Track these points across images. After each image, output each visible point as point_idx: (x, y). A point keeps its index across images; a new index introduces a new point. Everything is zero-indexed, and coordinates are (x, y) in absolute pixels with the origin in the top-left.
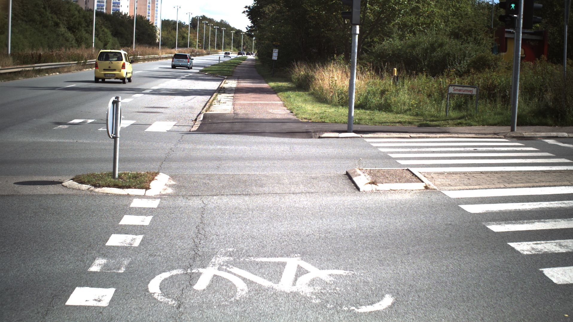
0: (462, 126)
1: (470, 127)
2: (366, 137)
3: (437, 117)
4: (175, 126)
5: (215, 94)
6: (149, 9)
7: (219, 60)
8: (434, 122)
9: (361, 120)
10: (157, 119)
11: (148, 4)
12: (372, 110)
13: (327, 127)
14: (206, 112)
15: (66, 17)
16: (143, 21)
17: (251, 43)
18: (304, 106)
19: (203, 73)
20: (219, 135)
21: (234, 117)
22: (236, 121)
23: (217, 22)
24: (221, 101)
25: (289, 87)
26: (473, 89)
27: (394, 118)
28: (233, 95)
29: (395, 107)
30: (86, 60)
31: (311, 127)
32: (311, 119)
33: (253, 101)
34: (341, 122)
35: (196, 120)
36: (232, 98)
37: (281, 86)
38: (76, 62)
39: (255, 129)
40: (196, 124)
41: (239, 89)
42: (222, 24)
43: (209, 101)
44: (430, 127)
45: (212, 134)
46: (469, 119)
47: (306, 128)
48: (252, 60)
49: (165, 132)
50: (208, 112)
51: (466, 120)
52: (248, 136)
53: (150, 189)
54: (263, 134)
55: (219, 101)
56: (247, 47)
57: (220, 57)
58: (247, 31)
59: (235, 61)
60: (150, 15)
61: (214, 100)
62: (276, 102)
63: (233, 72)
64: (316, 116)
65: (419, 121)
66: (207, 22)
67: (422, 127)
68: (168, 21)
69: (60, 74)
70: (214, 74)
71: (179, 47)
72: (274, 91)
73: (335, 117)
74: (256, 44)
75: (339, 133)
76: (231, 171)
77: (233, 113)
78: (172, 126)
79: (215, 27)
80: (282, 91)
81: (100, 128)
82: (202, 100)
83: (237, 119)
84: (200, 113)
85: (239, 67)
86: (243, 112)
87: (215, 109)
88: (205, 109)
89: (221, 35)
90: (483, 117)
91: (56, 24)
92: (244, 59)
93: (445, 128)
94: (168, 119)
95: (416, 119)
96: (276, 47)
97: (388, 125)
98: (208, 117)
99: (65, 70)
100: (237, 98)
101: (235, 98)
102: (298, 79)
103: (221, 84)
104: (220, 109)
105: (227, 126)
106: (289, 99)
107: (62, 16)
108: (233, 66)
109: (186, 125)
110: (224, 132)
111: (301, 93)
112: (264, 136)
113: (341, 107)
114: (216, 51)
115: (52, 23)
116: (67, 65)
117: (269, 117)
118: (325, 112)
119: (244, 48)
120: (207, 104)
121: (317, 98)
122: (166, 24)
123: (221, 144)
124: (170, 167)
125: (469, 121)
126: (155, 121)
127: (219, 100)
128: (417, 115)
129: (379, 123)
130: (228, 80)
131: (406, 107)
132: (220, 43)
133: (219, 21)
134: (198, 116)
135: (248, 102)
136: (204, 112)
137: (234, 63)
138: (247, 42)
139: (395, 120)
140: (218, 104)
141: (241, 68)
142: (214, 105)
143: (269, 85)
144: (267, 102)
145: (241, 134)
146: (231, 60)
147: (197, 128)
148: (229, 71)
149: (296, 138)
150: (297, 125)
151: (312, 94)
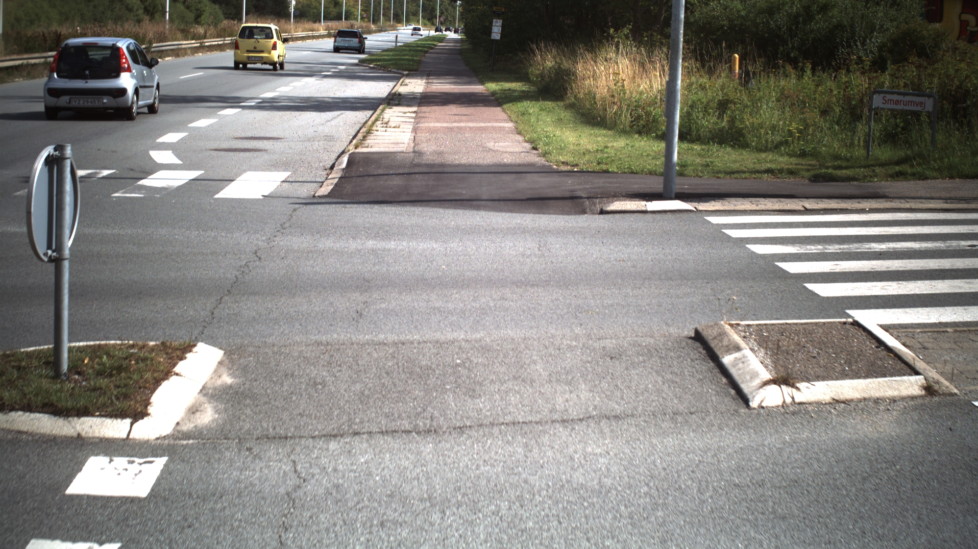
0: (906, 179)
1: (925, 182)
2: (706, 211)
3: (848, 160)
4: (284, 184)
5: (381, 107)
7: (396, 42)
8: (844, 171)
9: (684, 166)
10: (250, 166)
12: (705, 144)
13: (616, 183)
14: (356, 148)
17: (454, 11)
18: (558, 133)
19: (365, 65)
20: (376, 208)
21: (413, 160)
22: (417, 170)
24: (390, 123)
25: (523, 92)
26: (926, 98)
27: (755, 163)
28: (415, 109)
29: (753, 136)
31: (581, 184)
32: (577, 165)
33: (455, 122)
34: (642, 171)
35: (332, 168)
36: (414, 115)
39: (457, 191)
40: (330, 177)
41: (428, 96)
43: (366, 122)
44: (837, 181)
45: (361, 206)
46: (919, 164)
47: (570, 188)
48: (455, 41)
49: (258, 200)
50: (360, 150)
51: (912, 166)
52: (441, 210)
53: (149, 415)
54: (474, 203)
55: (387, 123)
56: (447, 18)
57: (396, 37)
61: (376, 120)
62: (501, 124)
63: (420, 62)
64: (587, 157)
65: (809, 167)
67: (819, 182)
70: (385, 67)
71: (326, 18)
72: (497, 100)
73: (629, 159)
74: (461, 14)
75: (647, 201)
76: (392, 331)
77: (411, 150)
78: (279, 183)
80: (510, 101)
81: (116, 192)
83: (419, 165)
84: (343, 152)
85: (431, 53)
86: (434, 148)
87: (376, 141)
88: (354, 141)
90: (949, 159)
92: (442, 39)
93: (870, 184)
94: (275, 166)
95: (802, 165)
96: (498, 16)
97: (746, 178)
98: (359, 162)
100: (423, 115)
101: (420, 115)
102: (542, 76)
103: (395, 86)
104: (386, 141)
105: (397, 182)
106: (526, 118)
108: (421, 51)
109: (309, 180)
110: (388, 199)
111: (549, 104)
112: (478, 208)
113: (637, 136)
114: (392, 26)
117: (487, 159)
118: (607, 147)
119: (442, 19)
120: (361, 132)
121: (583, 115)
123: (376, 236)
124: (235, 315)
125: (919, 169)
126: (245, 171)
127: (386, 120)
128: (803, 154)
129: (727, 173)
130: (409, 78)
131: (778, 139)
132: (400, 12)
134: (339, 156)
135: (445, 125)
136: (352, 149)
137: (423, 46)
138: (447, 10)
139: (758, 167)
140: (384, 129)
141: (435, 55)
142: (376, 132)
143: (487, 87)
144: (482, 125)
145: (425, 203)
146: (420, 40)
147: (331, 187)
148: (413, 60)
149: (550, 214)
150: (549, 179)
151: (573, 108)
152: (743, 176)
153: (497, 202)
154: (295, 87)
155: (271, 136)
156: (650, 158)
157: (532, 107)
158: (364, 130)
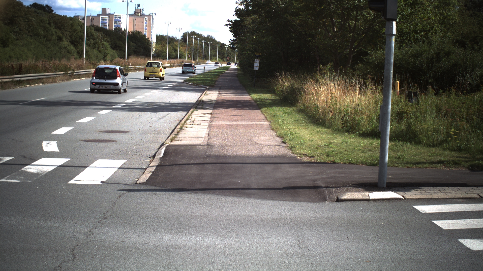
2: (411, 199)
4: (120, 171)
5: (191, 110)
6: (146, 26)
7: (204, 70)
10: (103, 154)
11: (145, 22)
14: (171, 142)
15: (69, 32)
16: (140, 36)
17: (234, 54)
18: (297, 130)
19: (187, 83)
21: (207, 151)
22: (208, 161)
23: (205, 37)
24: (195, 122)
25: (272, 100)
27: (430, 156)
28: (210, 111)
29: (424, 136)
30: (74, 70)
31: (318, 174)
32: (313, 157)
33: (234, 121)
34: (357, 162)
35: (154, 157)
36: (210, 116)
37: (264, 99)
38: (63, 73)
39: (235, 180)
40: (151, 164)
41: (219, 102)
42: (209, 39)
43: (181, 121)
47: (312, 178)
48: (234, 69)
49: (97, 186)
50: (173, 143)
54: (247, 191)
55: (193, 122)
56: (231, 58)
57: (204, 67)
58: (229, 44)
59: (219, 70)
60: (147, 30)
61: (187, 119)
62: (261, 123)
63: (216, 81)
64: (319, 151)
65: (466, 159)
66: (195, 37)
68: (162, 36)
69: (44, 85)
70: (197, 84)
71: (169, 58)
72: (258, 105)
73: (347, 152)
74: (238, 56)
77: (206, 143)
78: (116, 170)
79: (202, 41)
80: (265, 107)
82: (176, 117)
83: (210, 156)
84: (163, 145)
85: (222, 76)
86: (220, 141)
87: (184, 136)
88: (171, 137)
89: (208, 48)
91: (59, 38)
92: (229, 69)
95: (461, 157)
96: (258, 57)
98: (171, 153)
99: (50, 81)
100: (215, 116)
101: (213, 116)
102: (282, 91)
103: (202, 95)
104: (191, 136)
105: (194, 171)
106: (276, 118)
107: (66, 31)
108: (217, 75)
109: (137, 167)
111: (288, 109)
112: (249, 196)
113: (347, 134)
114: (203, 62)
115: (55, 38)
116: (52, 76)
117: (254, 152)
118: (330, 143)
119: (228, 58)
120: (177, 128)
122: (160, 39)
127: (193, 119)
128: (459, 150)
129: (413, 164)
130: (209, 91)
131: (441, 137)
132: (207, 55)
133: (206, 36)
134: (159, 148)
135: (228, 123)
136: (168, 143)
137: (218, 72)
138: (230, 54)
139: (432, 159)
140: (191, 126)
141: (224, 77)
142: (186, 128)
143: (251, 97)
144: (250, 123)
145: (212, 191)
146: (217, 69)
147: (149, 175)
148: (212, 81)
149: (301, 201)
150: (296, 169)
151: (303, 112)
152: (425, 166)
153: (262, 191)
154: (146, 96)
155: (123, 130)
156: (360, 152)
157: (278, 111)
158: (179, 127)
